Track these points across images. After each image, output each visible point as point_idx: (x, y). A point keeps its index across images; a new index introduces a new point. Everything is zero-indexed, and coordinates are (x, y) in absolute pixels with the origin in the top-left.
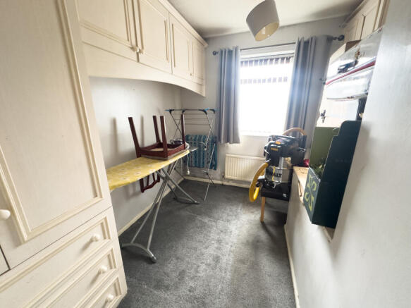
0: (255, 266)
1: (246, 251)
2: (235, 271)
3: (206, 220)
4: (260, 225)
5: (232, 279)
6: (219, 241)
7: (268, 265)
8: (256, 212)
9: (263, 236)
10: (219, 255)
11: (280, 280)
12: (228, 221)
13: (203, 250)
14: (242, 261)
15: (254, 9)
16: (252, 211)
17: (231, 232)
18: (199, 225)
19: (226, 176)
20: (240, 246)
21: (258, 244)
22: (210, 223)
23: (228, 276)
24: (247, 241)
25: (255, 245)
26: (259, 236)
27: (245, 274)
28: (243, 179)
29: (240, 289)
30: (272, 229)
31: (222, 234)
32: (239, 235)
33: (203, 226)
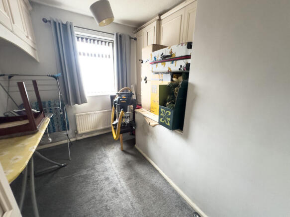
0: (137, 175)
1: (127, 172)
2: (131, 187)
3: (84, 172)
4: (123, 153)
5: (132, 192)
6: (107, 179)
7: (142, 170)
8: (115, 147)
9: (129, 157)
10: (114, 186)
11: (151, 172)
12: (102, 162)
13: (101, 193)
14: (129, 179)
15: (97, 2)
16: (112, 147)
17: (110, 168)
18: (81, 179)
19: (80, 132)
20: (122, 171)
21: (130, 163)
22: (90, 173)
23: (129, 193)
24: (123, 166)
25: (128, 165)
26: (127, 159)
27: (136, 184)
28: (94, 129)
29: (140, 192)
30: (130, 151)
31: (105, 173)
32: (116, 166)
33: (86, 178)
